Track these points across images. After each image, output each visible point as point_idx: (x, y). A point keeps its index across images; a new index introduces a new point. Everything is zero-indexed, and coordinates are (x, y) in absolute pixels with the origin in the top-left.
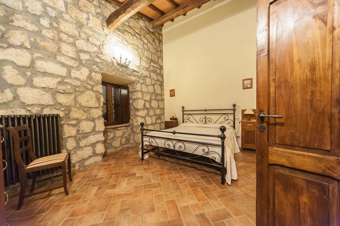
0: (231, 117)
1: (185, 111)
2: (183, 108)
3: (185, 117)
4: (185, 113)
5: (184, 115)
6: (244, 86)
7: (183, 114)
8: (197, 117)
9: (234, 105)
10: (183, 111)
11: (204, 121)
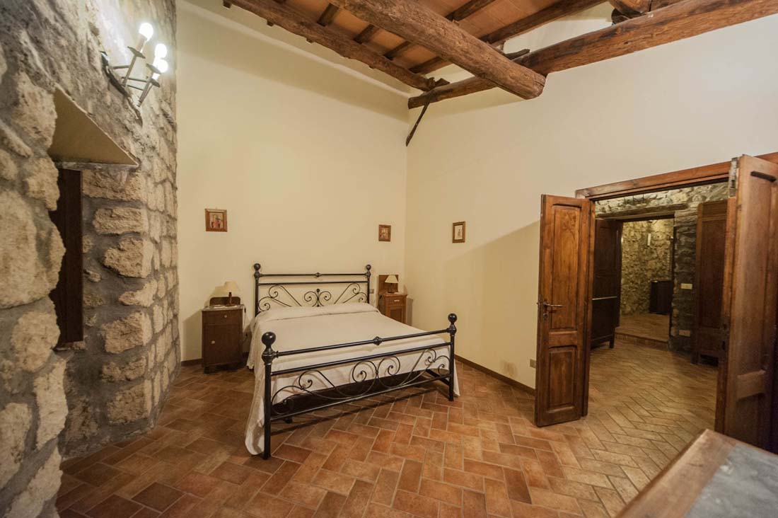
0: (363, 288)
1: (262, 276)
2: (257, 267)
3: (263, 292)
4: (262, 281)
5: (259, 287)
6: (380, 236)
7: (257, 285)
8: (298, 292)
9: (369, 268)
10: (257, 276)
11: (314, 298)
